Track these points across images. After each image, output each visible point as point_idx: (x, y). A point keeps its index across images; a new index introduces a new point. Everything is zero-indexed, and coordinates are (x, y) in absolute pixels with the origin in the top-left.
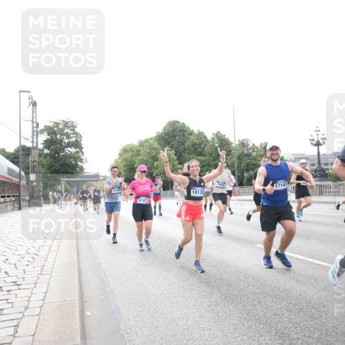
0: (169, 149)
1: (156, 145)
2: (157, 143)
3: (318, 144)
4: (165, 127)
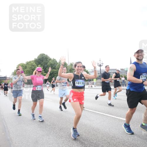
0: (40, 66)
1: (34, 64)
2: (35, 63)
3: (100, 66)
4: (39, 56)
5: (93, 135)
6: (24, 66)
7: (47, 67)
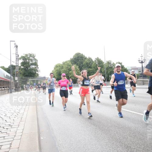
0: (76, 65)
2: (70, 63)
3: (142, 62)
4: (74, 55)
5: (140, 139)
6: (61, 66)
7: (82, 66)
